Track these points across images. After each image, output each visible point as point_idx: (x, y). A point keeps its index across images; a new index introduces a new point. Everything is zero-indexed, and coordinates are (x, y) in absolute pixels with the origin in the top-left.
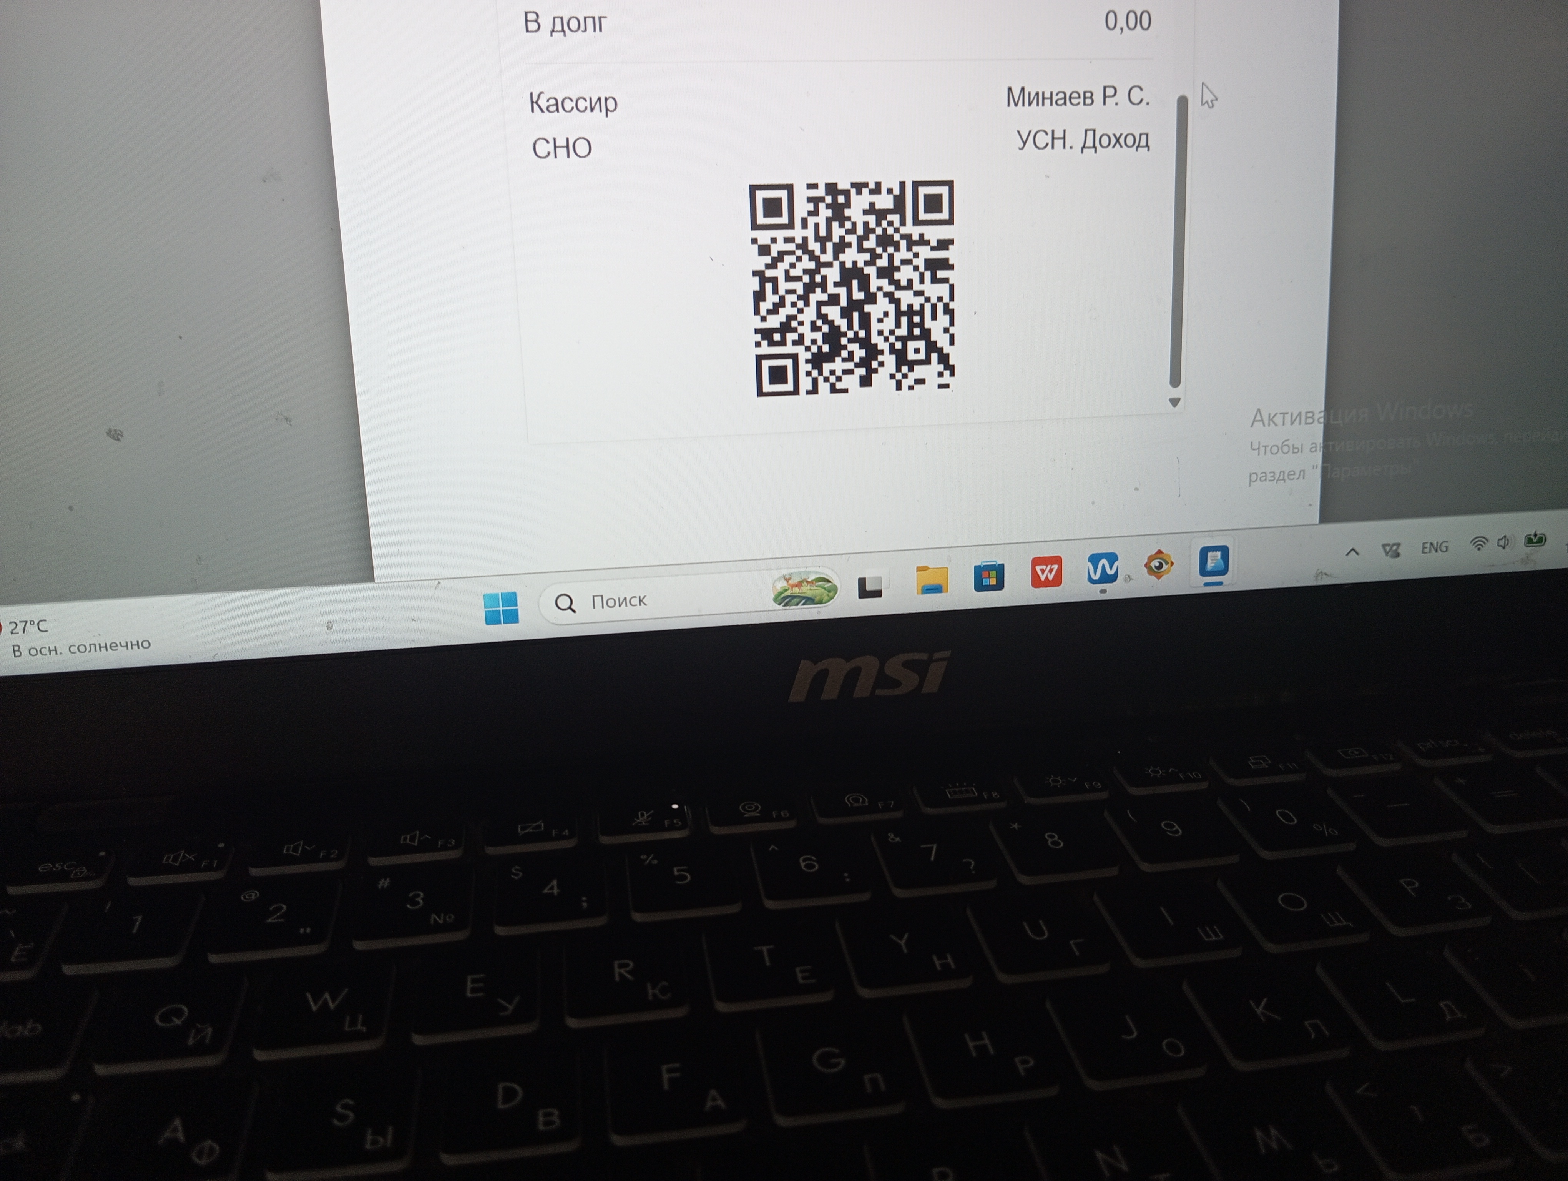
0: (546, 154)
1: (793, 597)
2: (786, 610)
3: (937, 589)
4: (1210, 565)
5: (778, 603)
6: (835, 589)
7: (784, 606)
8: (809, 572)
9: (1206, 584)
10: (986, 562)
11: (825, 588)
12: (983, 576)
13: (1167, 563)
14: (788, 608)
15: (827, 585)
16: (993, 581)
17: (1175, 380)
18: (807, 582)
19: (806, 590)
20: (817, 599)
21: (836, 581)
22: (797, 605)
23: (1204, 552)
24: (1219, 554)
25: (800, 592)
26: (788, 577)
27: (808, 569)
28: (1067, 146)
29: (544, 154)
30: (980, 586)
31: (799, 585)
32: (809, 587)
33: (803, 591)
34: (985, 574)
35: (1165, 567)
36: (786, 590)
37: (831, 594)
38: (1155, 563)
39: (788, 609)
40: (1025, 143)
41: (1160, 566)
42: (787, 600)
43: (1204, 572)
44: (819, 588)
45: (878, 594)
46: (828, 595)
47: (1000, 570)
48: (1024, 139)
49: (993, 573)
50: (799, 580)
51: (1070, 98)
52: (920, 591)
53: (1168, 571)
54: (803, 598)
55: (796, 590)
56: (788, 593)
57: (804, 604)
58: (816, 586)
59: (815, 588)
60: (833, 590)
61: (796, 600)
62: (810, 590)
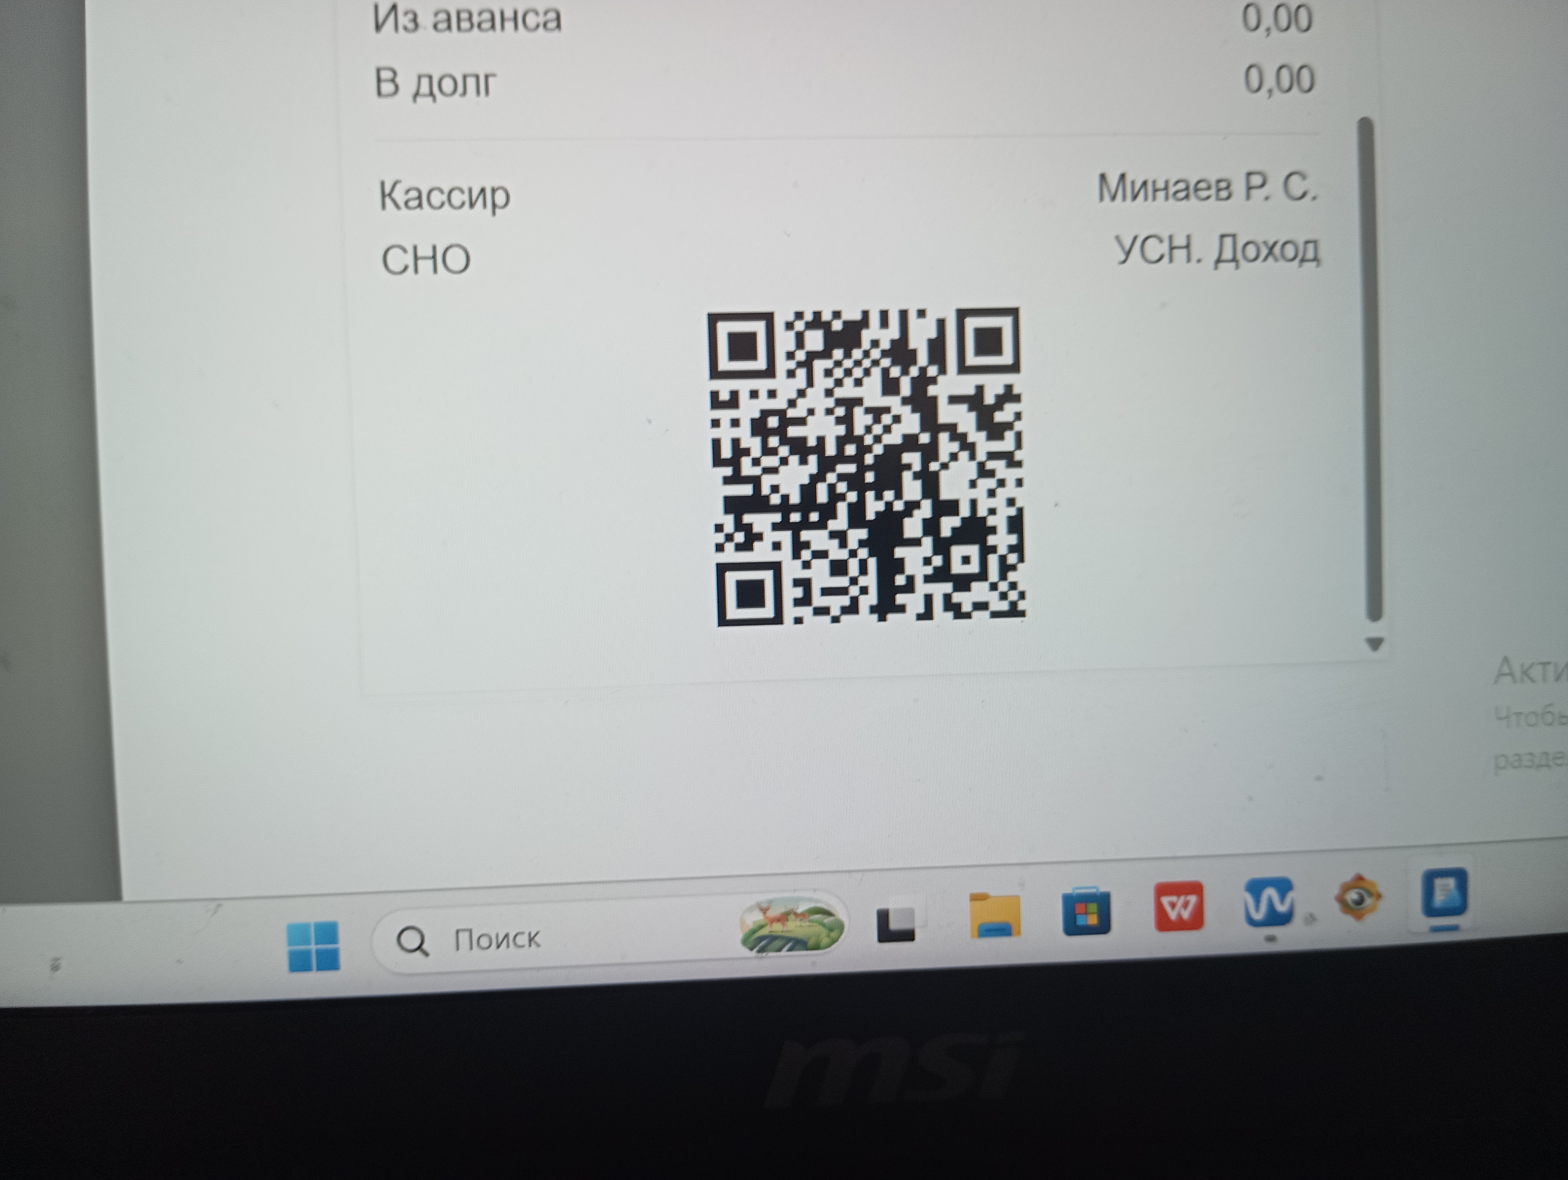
0: (401, 268)
1: (773, 938)
2: (761, 957)
3: (1004, 930)
4: (1439, 899)
5: (750, 946)
6: (839, 927)
7: (759, 951)
8: (798, 900)
9: (1436, 930)
10: (1081, 888)
11: (823, 925)
12: (1077, 912)
13: (1371, 894)
14: (764, 954)
15: (827, 920)
16: (1093, 920)
17: (1375, 611)
18: (796, 914)
19: (794, 928)
20: (811, 943)
21: (841, 914)
22: (779, 950)
23: (1430, 878)
24: (1451, 882)
25: (785, 929)
26: (765, 906)
27: (797, 894)
28: (1194, 258)
29: (398, 268)
30: (1072, 928)
31: (783, 918)
32: (798, 923)
33: (790, 929)
34: (1079, 908)
35: (1369, 901)
36: (761, 927)
37: (834, 935)
38: (1352, 896)
39: (765, 957)
40: (1128, 253)
41: (1360, 902)
42: (763, 943)
43: (1430, 911)
44: (815, 924)
45: (908, 936)
46: (828, 936)
47: (1103, 902)
48: (1127, 247)
49: (1093, 907)
50: (783, 910)
51: (1196, 190)
52: (976, 933)
53: (1372, 909)
54: (789, 940)
55: (777, 928)
56: (765, 932)
57: (790, 950)
58: (810, 921)
59: (807, 924)
60: (837, 929)
61: (777, 944)
62: (801, 926)
